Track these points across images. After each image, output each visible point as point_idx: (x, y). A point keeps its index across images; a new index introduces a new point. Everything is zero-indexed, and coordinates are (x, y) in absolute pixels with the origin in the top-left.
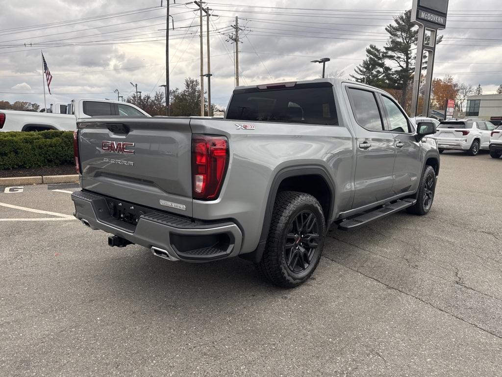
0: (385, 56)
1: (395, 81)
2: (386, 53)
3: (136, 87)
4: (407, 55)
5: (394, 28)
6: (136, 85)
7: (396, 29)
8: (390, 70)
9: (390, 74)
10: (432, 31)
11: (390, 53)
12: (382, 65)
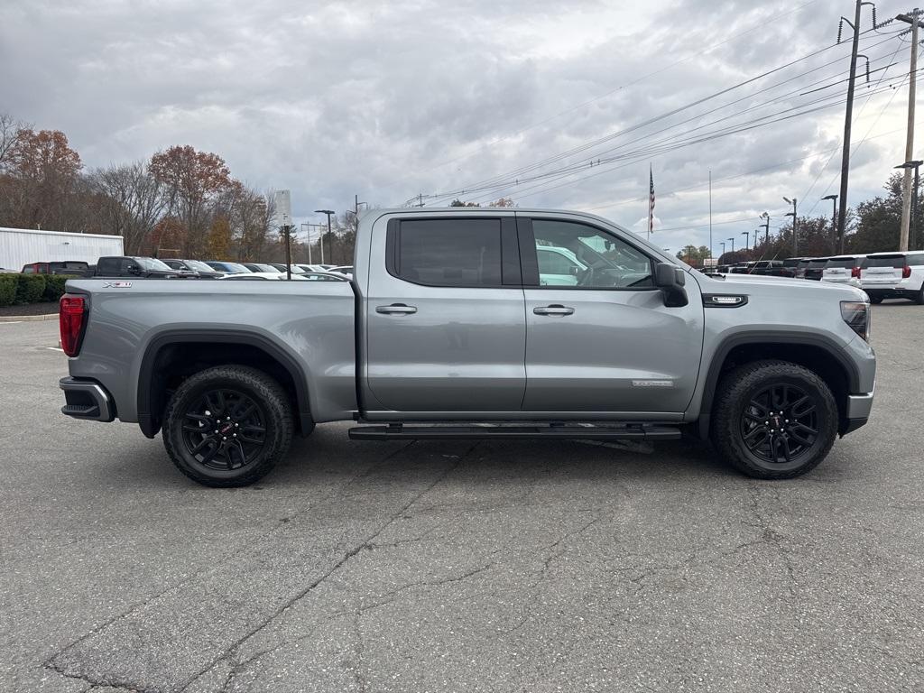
3: (795, 204)
6: (795, 201)
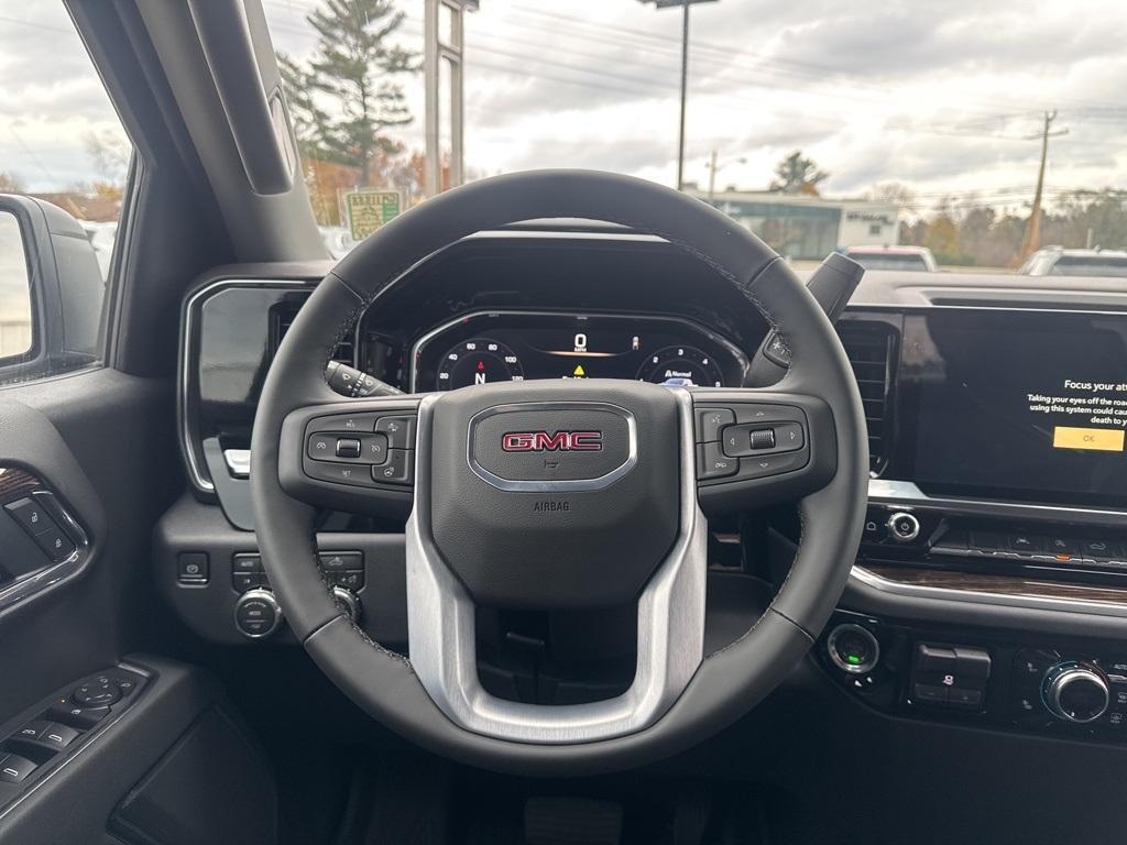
0: (312, 83)
1: (343, 147)
2: (315, 77)
4: (362, 86)
5: (326, 20)
7: (333, 24)
8: (328, 118)
9: (327, 128)
10: (452, 9)
11: (323, 78)
12: (307, 105)
